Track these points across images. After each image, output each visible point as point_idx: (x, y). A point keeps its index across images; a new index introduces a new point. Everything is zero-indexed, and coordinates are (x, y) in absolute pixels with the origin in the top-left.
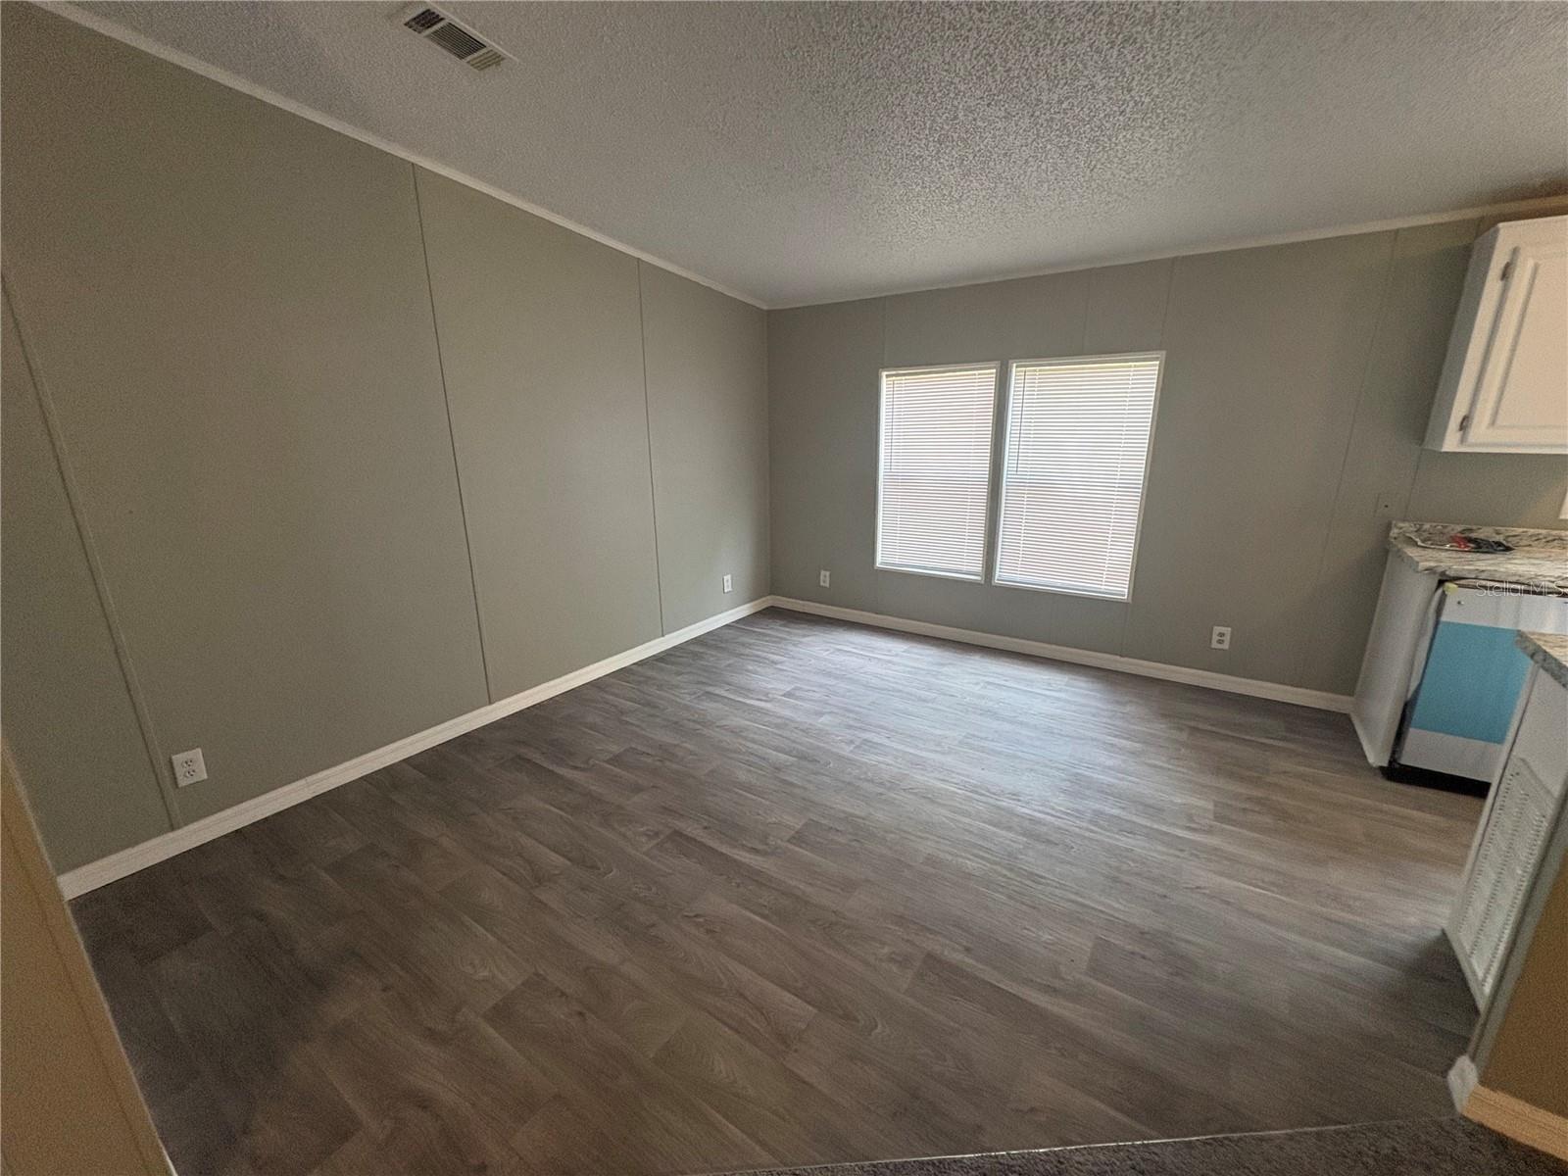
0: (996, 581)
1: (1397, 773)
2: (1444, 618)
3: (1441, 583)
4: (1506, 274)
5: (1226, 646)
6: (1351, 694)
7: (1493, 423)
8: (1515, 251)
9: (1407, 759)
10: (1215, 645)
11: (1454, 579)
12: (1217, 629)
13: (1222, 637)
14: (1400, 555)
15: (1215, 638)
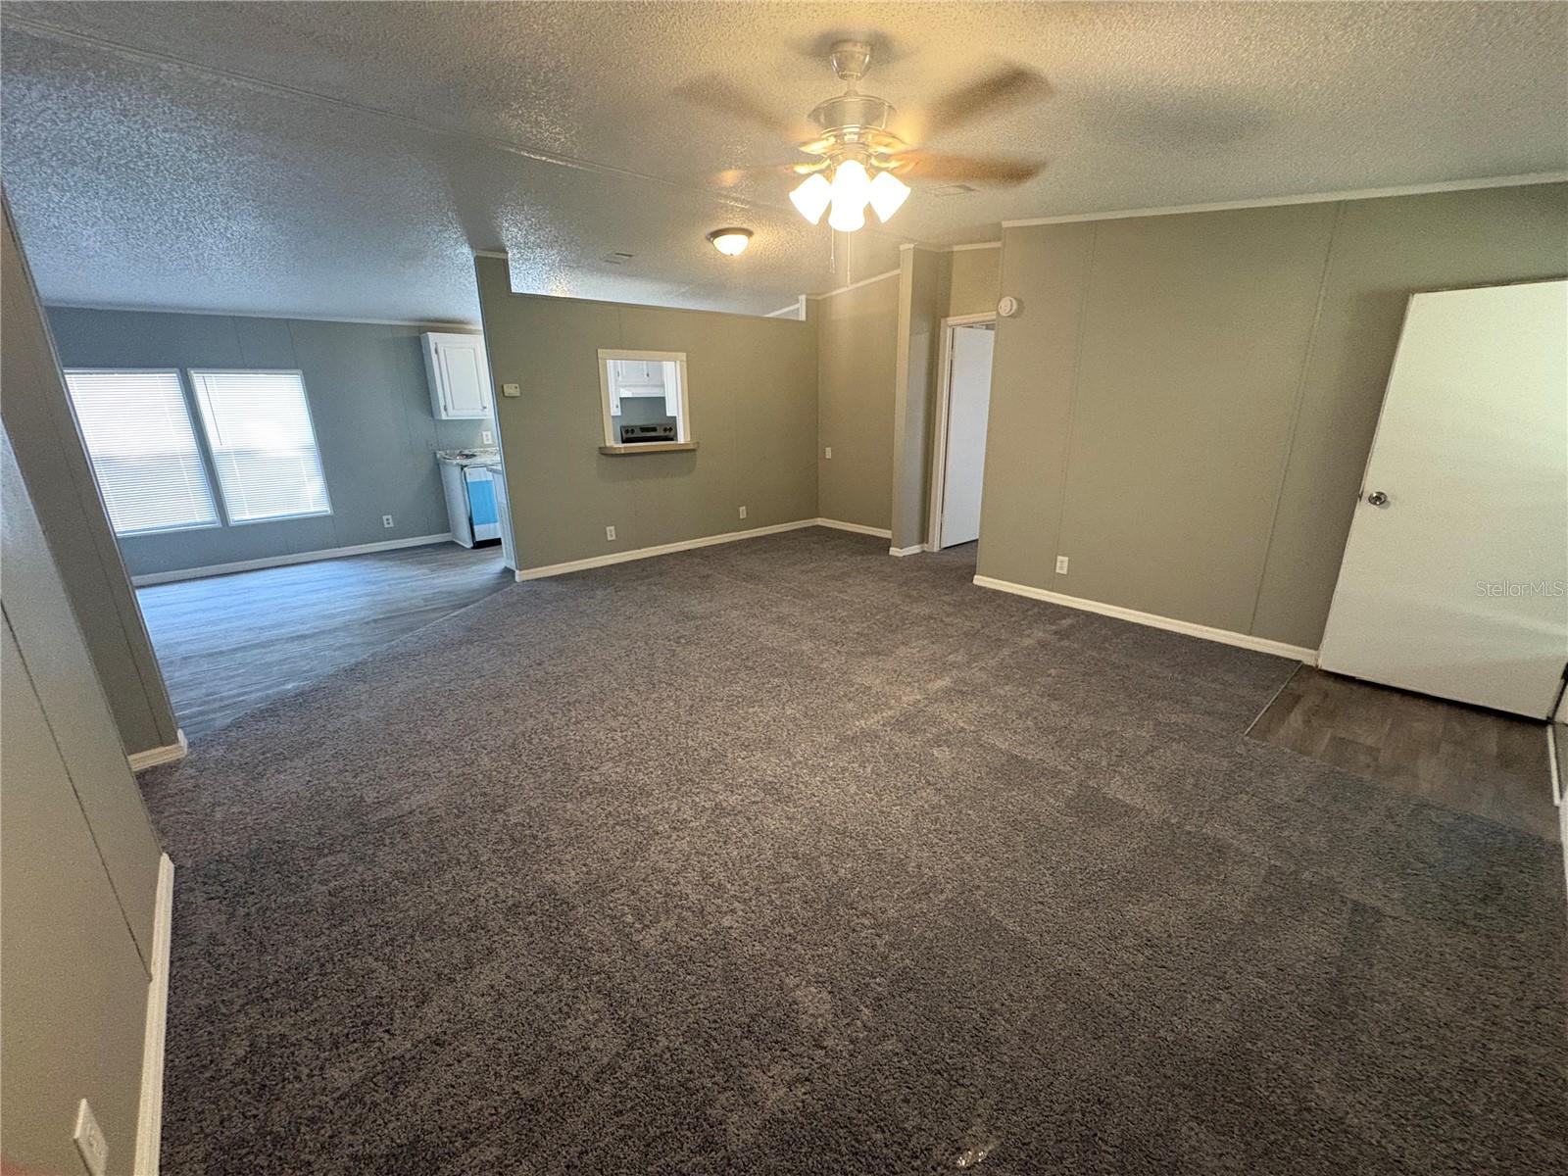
0: (232, 524)
1: (480, 545)
2: (468, 481)
3: (462, 469)
4: (436, 352)
5: (392, 525)
6: (449, 531)
7: (454, 408)
8: (436, 344)
9: (479, 538)
10: (386, 526)
11: (466, 466)
12: (385, 518)
13: (388, 521)
14: (445, 463)
15: (385, 522)
